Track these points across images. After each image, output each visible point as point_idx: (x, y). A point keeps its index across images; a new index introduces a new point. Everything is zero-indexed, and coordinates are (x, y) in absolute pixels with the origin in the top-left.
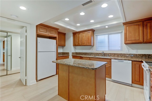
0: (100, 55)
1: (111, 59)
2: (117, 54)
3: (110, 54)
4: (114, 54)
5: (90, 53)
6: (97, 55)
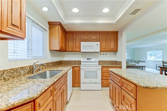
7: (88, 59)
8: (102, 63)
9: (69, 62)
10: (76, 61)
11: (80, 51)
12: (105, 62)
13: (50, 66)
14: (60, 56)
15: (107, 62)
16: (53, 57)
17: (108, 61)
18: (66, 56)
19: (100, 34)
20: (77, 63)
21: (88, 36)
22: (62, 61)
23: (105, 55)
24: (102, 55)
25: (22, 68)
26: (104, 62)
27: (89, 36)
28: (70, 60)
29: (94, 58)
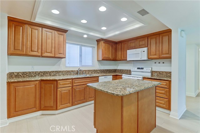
0: (72, 73)
1: (98, 77)
2: (91, 70)
3: (85, 70)
4: (89, 71)
5: (53, 72)
6: (67, 75)
7: (138, 68)
8: (156, 74)
9: (122, 71)
10: (127, 70)
11: (126, 60)
12: (161, 73)
13: (98, 72)
14: (115, 65)
15: (164, 74)
16: (102, 65)
17: (166, 72)
18: (120, 65)
19: (149, 38)
20: (128, 72)
21: (134, 42)
22: (117, 69)
23: (161, 64)
24: (157, 64)
25: (72, 71)
26: (159, 73)
27: (136, 43)
28: (122, 69)
29: (145, 67)
